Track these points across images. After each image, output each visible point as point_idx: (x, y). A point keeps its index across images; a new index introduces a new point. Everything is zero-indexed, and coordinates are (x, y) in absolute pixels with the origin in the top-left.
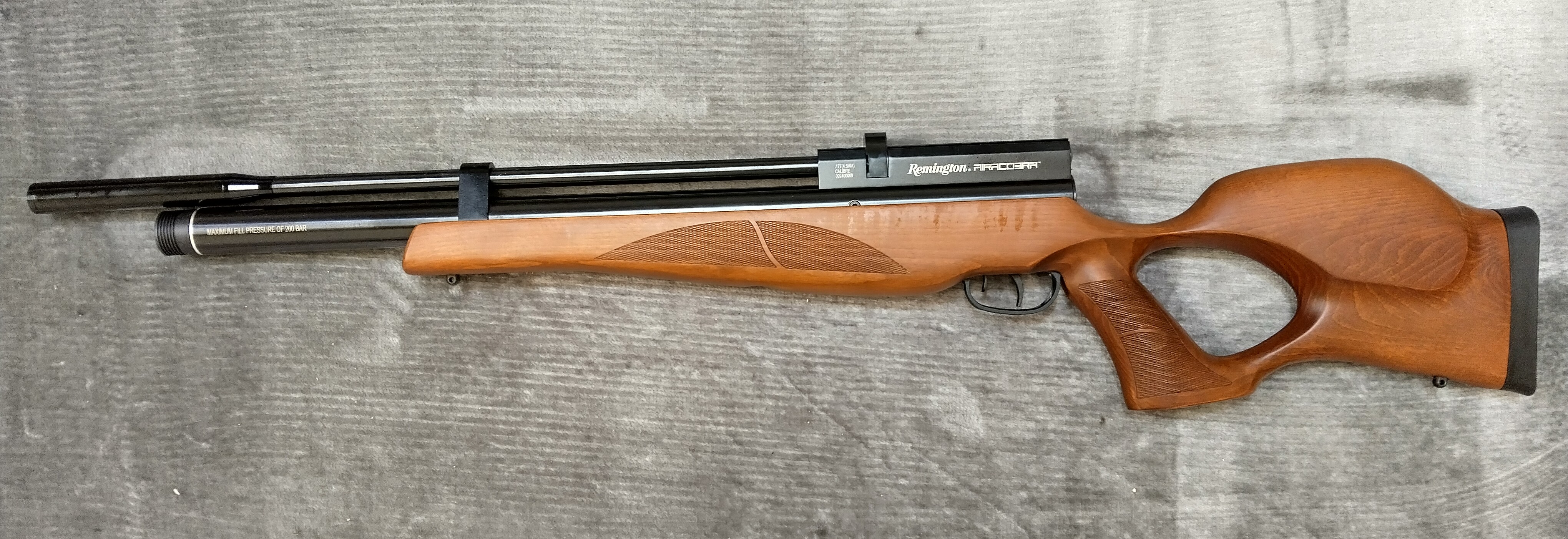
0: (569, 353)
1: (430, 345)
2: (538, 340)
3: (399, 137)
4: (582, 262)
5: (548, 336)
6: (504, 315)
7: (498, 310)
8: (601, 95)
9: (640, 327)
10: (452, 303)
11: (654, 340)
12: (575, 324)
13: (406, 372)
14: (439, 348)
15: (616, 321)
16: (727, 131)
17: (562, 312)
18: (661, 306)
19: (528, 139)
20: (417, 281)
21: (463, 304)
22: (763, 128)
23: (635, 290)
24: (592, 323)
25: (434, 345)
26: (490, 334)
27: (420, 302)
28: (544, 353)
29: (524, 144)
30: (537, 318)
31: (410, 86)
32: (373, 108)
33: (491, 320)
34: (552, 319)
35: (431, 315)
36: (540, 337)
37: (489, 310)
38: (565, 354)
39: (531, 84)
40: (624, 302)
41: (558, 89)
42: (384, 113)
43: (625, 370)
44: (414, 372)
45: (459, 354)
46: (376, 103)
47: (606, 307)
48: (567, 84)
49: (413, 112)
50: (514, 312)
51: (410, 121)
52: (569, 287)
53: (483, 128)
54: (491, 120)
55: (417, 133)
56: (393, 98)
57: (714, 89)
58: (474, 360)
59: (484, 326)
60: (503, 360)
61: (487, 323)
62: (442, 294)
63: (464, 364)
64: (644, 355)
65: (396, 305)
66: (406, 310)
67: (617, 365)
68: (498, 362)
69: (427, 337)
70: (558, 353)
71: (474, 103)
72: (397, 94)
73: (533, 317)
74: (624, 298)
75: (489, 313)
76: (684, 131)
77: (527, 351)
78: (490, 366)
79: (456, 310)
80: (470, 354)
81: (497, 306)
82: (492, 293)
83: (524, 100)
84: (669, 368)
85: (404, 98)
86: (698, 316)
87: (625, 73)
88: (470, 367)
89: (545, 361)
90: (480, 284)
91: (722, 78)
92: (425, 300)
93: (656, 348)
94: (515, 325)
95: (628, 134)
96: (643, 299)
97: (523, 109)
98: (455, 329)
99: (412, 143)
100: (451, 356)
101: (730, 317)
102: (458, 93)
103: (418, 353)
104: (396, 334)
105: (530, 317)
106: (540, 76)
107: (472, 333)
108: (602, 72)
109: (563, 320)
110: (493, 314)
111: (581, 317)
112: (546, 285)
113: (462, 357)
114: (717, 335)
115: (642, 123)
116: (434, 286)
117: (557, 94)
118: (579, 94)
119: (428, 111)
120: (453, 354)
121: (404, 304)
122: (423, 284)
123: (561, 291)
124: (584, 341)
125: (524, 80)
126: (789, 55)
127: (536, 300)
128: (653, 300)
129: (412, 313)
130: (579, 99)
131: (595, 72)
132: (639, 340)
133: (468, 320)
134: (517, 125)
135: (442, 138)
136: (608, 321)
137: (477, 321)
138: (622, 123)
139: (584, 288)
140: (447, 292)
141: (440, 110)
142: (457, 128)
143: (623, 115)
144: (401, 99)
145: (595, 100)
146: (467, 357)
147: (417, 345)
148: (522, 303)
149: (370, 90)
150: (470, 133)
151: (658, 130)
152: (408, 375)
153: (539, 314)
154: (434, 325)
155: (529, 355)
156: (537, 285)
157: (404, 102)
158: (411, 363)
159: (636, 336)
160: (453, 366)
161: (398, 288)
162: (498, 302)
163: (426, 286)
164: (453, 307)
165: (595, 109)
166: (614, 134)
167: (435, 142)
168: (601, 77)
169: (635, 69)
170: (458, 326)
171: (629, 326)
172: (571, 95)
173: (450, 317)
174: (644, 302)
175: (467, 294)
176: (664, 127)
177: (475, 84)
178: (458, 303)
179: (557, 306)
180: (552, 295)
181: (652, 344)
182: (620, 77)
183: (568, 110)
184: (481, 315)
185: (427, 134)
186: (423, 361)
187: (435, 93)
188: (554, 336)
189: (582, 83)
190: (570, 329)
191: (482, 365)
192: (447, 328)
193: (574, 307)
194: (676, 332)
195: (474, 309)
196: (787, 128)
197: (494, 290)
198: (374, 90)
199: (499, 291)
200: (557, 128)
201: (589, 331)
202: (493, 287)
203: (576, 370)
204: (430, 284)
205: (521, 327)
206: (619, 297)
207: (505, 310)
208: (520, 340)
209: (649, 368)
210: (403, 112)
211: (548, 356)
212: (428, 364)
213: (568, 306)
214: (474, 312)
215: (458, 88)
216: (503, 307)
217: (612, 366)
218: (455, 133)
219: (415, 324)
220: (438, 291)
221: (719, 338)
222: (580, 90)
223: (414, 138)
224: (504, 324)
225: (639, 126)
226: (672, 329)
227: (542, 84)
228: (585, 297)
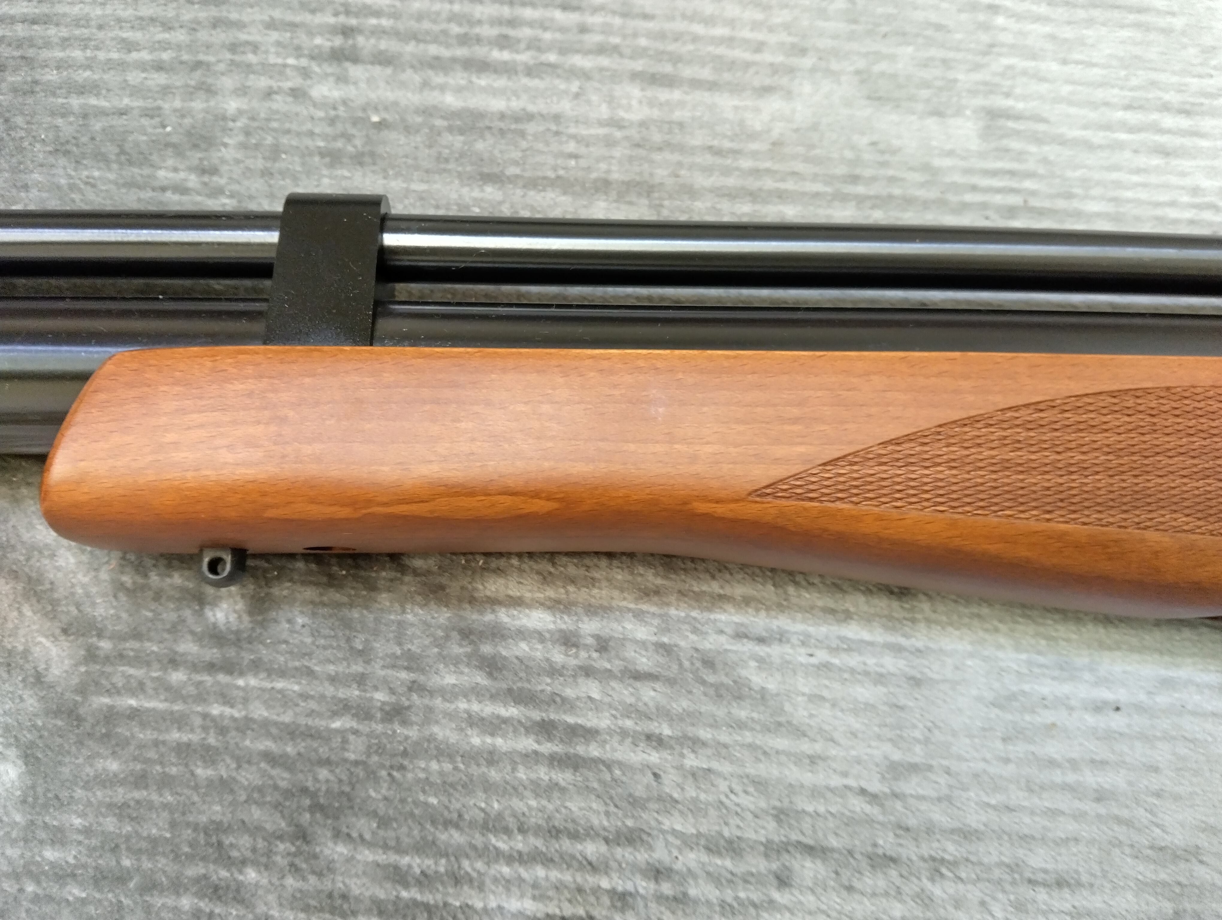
0: (591, 833)
1: (121, 794)
2: (488, 787)
3: (111, 150)
4: (702, 507)
5: (522, 774)
6: (380, 696)
7: (361, 680)
8: (696, 84)
9: (818, 747)
10: (212, 654)
11: (863, 792)
12: (610, 732)
13: (30, 888)
14: (151, 806)
15: (741, 725)
16: (1034, 193)
17: (569, 692)
18: (880, 679)
19: (488, 178)
20: (104, 575)
21: (248, 657)
22: (1129, 194)
23: (799, 627)
24: (666, 731)
25: (137, 795)
26: (327, 762)
27: (105, 645)
28: (507, 831)
29: (476, 193)
30: (489, 709)
31: (167, 26)
32: (51, 76)
33: (335, 714)
34: (536, 715)
35: (140, 688)
36: (494, 774)
37: (333, 679)
38: (575, 836)
39: (503, 42)
40: (762, 662)
41: (579, 61)
42: (82, 90)
43: (776, 895)
44: (55, 890)
45: (219, 827)
46: (60, 65)
47: (711, 679)
48: (601, 50)
49: (166, 91)
50: (414, 687)
51: (149, 113)
52: (592, 610)
53: (358, 142)
54: (381, 125)
55: (167, 145)
56: (115, 55)
57: (991, 89)
58: (269, 853)
59: (311, 734)
60: (367, 855)
61: (320, 723)
62: (182, 621)
63: (228, 862)
64: (833, 842)
65: (26, 653)
66: (56, 672)
67: (747, 879)
68: (350, 860)
69: (114, 766)
70: (554, 833)
71: (342, 79)
72: (129, 46)
73: (475, 707)
74: (762, 650)
75: (329, 690)
76: (922, 185)
77: (447, 824)
78: (320, 875)
79: (222, 678)
80: (255, 830)
81: (357, 668)
82: (347, 624)
83: (483, 81)
84: (910, 888)
85: (145, 56)
86: (995, 712)
87: (760, 36)
88: (251, 875)
89: (511, 858)
90: (310, 593)
91: (1010, 67)
92: (122, 638)
93: (870, 821)
94: (413, 733)
95: (769, 184)
96: (822, 656)
97: (476, 102)
98: (212, 740)
99: (146, 171)
100: (188, 834)
101: (1090, 719)
102: (298, 51)
103: (77, 822)
104: (12, 753)
105: (463, 705)
106: (531, 24)
107: (268, 757)
108: (699, 29)
109: (571, 720)
110: (342, 693)
111: (630, 711)
112: (517, 602)
113: (228, 840)
114: (1057, 777)
115: (807, 160)
116: (158, 596)
117: (573, 73)
118: (635, 76)
119: (210, 91)
120: (196, 827)
121: (54, 651)
122: (121, 587)
123: (566, 623)
124: (639, 791)
125: (487, 31)
126: (1167, 31)
127: (486, 649)
128: (853, 661)
129: (75, 680)
130: (635, 91)
131: (679, 26)
132: (816, 793)
133: (259, 712)
134: (458, 141)
135: (238, 162)
136: (715, 725)
137: (287, 718)
138: (754, 155)
139: (639, 615)
140: (200, 613)
141: (242, 91)
142: (285, 140)
143: (753, 136)
144: (135, 55)
145: (676, 95)
146: (245, 841)
147: (79, 793)
148: (442, 658)
149: (52, 31)
150: (322, 154)
151: (855, 179)
152: (36, 899)
153: (494, 697)
154: (143, 725)
155: (457, 837)
156: (494, 602)
157: (142, 66)
158: (50, 854)
159: (808, 778)
160: (193, 871)
161: (39, 597)
162: (365, 654)
163: (130, 592)
164: (211, 667)
165: (677, 115)
166: (731, 181)
167: (214, 171)
168: (695, 39)
169: (787, 27)
170: (222, 731)
171: (781, 743)
172: (615, 77)
173: (200, 698)
174: (826, 666)
175: (262, 624)
176: (868, 173)
177: (347, 32)
178: (231, 652)
179: (554, 671)
180: (540, 636)
181: (858, 805)
182: (746, 41)
183: (604, 111)
184: (305, 697)
185: (196, 146)
186: (91, 850)
187: (233, 48)
188: (543, 773)
189: (645, 49)
190: (594, 751)
191: (294, 869)
192: (185, 737)
193: (609, 674)
194: (930, 768)
195: (283, 673)
196: (1185, 199)
197: (355, 614)
198: (64, 32)
199: (370, 617)
200: (576, 157)
201: (654, 757)
202: (351, 606)
203: (612, 893)
204: (144, 588)
205: (431, 739)
206: (747, 647)
207: (385, 681)
208: (426, 784)
209: (850, 889)
210: (136, 91)
211: (519, 843)
212: (107, 861)
213: (588, 671)
214: (280, 684)
215: (302, 38)
216: (378, 670)
217: (732, 880)
218: (275, 152)
219: (80, 719)
220: (170, 616)
221: (1066, 787)
222: (638, 65)
223: (155, 157)
224: (379, 728)
225: (799, 167)
226: (918, 755)
227: (534, 45)
228: (643, 644)
